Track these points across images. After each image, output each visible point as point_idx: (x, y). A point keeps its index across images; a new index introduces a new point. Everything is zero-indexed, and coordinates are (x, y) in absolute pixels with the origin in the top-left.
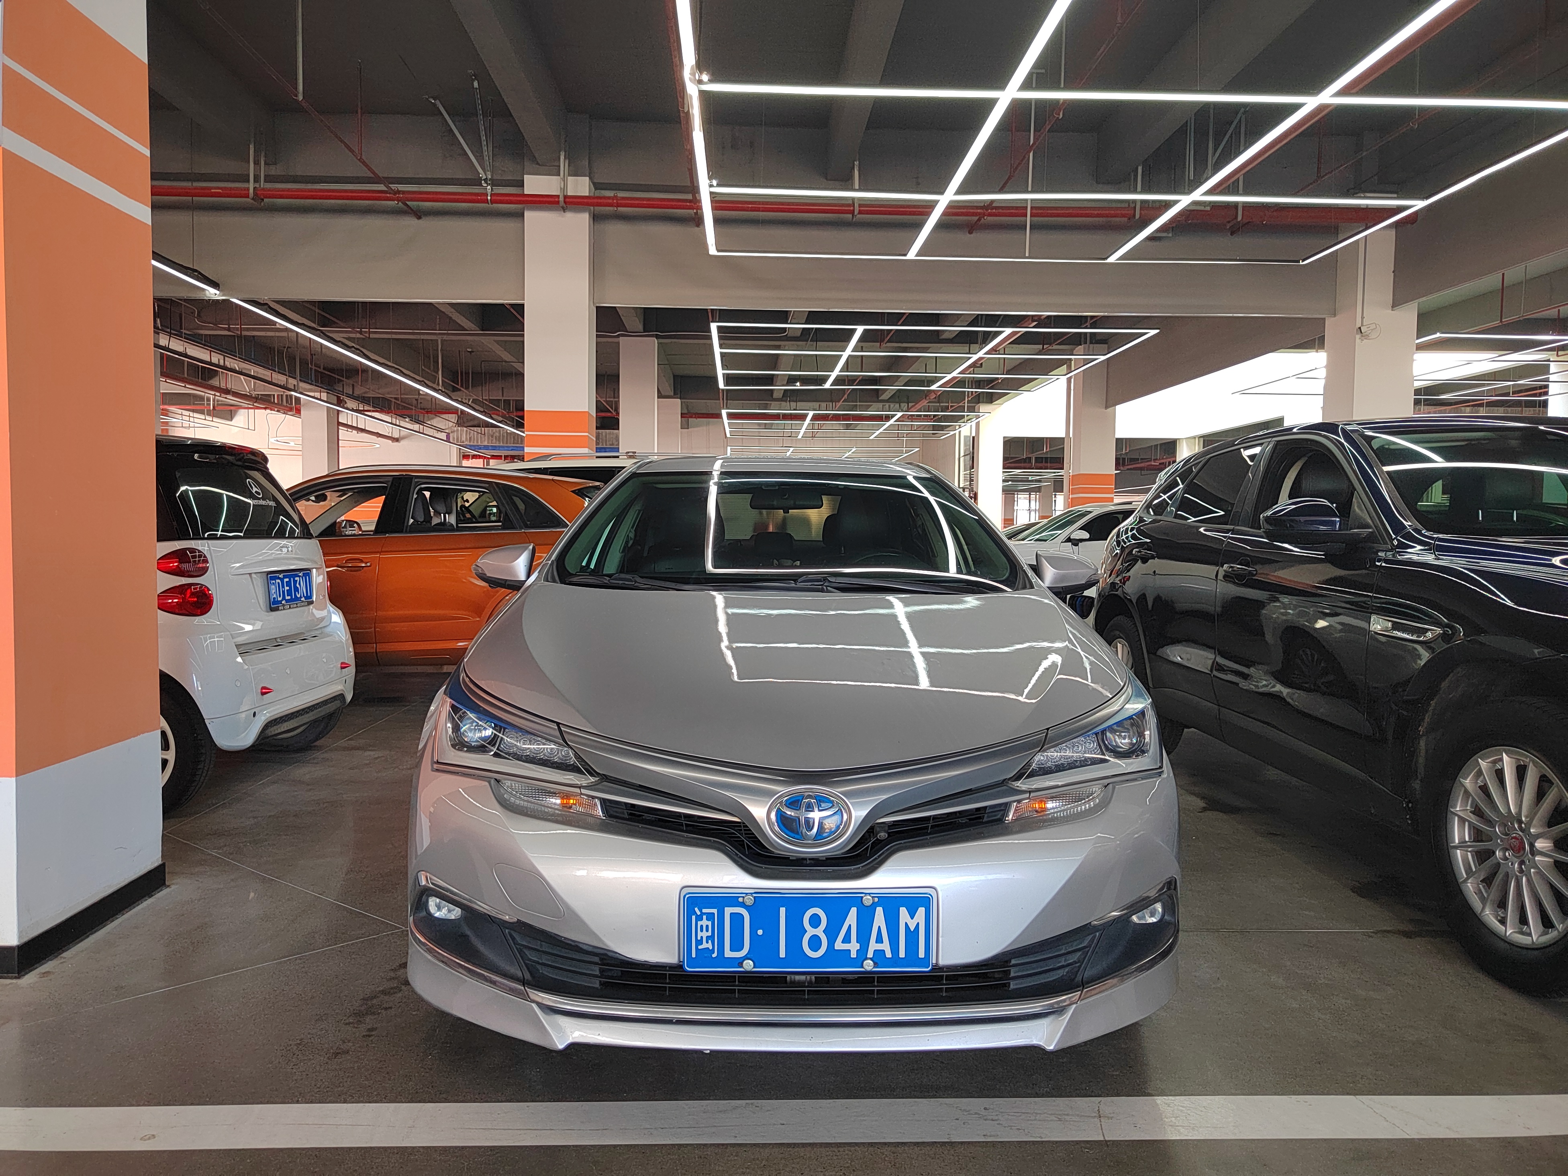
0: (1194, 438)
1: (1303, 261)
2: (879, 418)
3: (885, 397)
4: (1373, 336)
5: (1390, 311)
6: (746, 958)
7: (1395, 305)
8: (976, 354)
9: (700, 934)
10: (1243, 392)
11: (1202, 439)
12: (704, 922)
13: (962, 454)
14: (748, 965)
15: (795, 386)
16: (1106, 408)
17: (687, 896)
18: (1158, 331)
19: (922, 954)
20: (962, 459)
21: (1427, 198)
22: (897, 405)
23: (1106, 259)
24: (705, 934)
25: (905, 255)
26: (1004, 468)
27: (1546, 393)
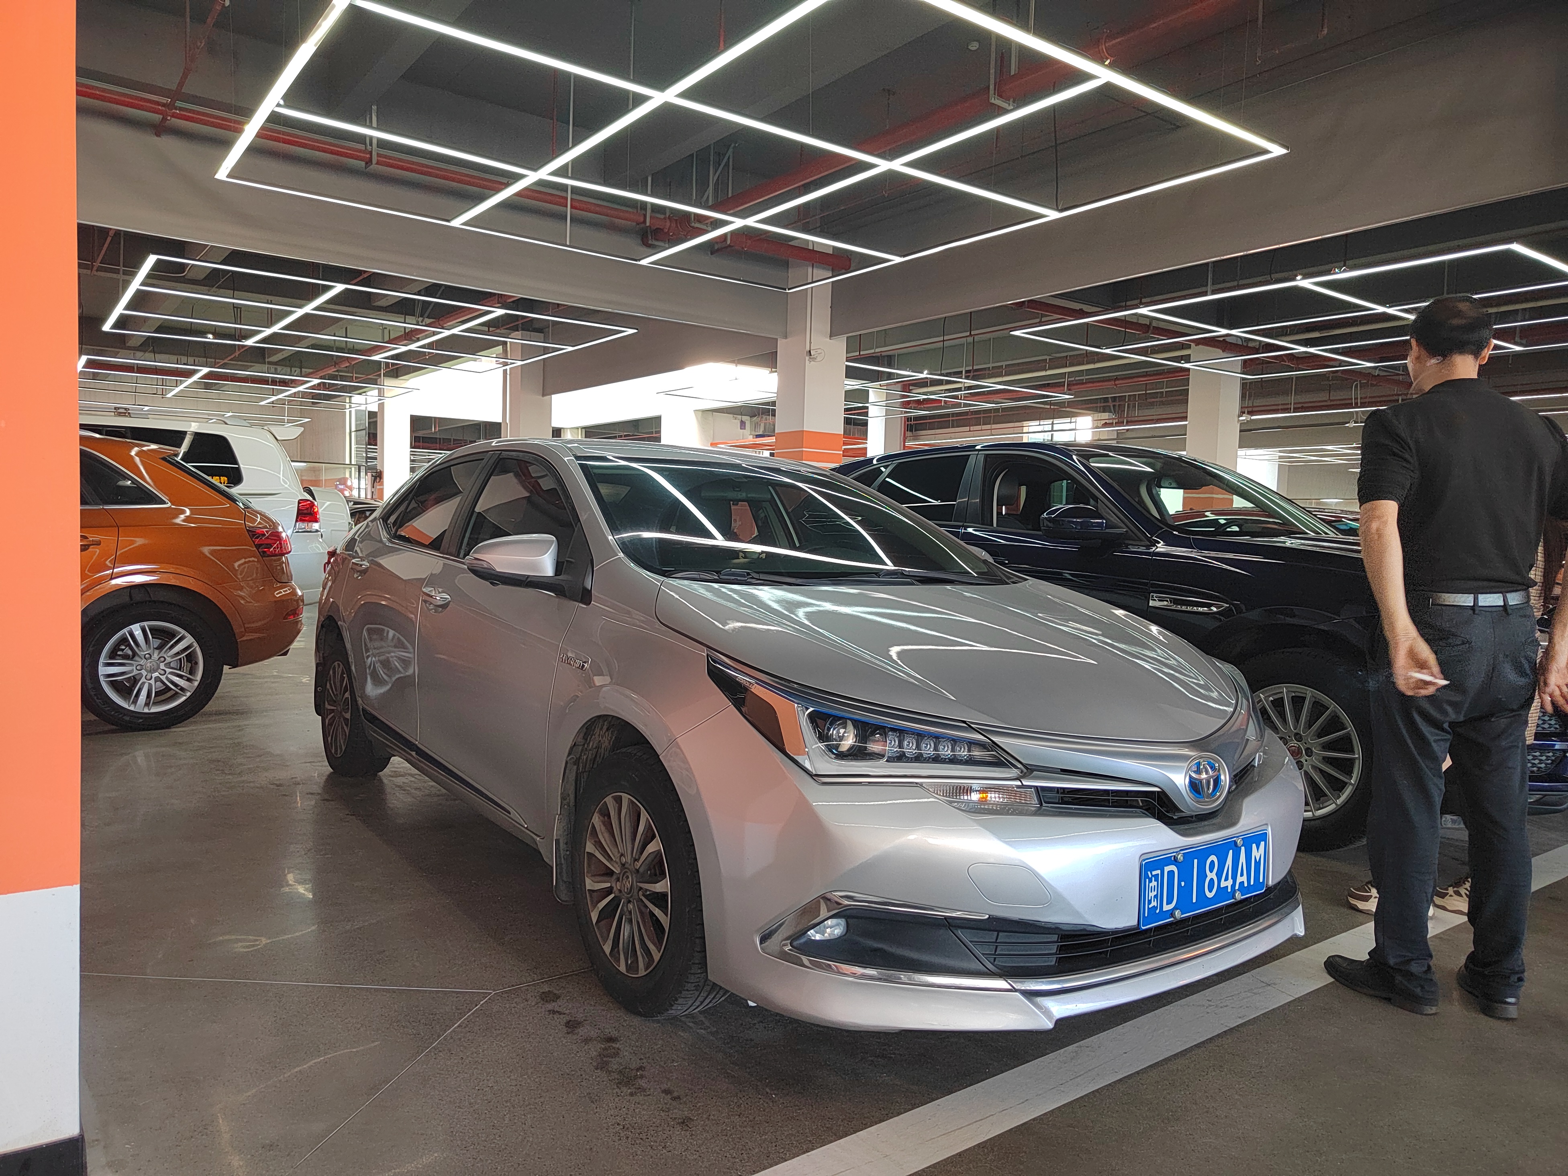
0: (577, 428)
1: (789, 289)
2: (284, 383)
3: (274, 358)
4: (818, 359)
5: (828, 340)
6: (1175, 908)
7: (831, 336)
8: (449, 330)
9: (1150, 894)
10: (667, 393)
11: (584, 430)
12: (1154, 883)
13: (353, 429)
14: (1178, 914)
15: (207, 338)
16: (543, 395)
17: (1144, 863)
18: (636, 331)
19: (1261, 880)
20: (353, 434)
21: (904, 256)
22: (289, 369)
23: (639, 260)
24: (1152, 894)
25: (448, 221)
26: (411, 447)
27: (866, 414)
